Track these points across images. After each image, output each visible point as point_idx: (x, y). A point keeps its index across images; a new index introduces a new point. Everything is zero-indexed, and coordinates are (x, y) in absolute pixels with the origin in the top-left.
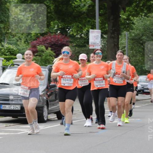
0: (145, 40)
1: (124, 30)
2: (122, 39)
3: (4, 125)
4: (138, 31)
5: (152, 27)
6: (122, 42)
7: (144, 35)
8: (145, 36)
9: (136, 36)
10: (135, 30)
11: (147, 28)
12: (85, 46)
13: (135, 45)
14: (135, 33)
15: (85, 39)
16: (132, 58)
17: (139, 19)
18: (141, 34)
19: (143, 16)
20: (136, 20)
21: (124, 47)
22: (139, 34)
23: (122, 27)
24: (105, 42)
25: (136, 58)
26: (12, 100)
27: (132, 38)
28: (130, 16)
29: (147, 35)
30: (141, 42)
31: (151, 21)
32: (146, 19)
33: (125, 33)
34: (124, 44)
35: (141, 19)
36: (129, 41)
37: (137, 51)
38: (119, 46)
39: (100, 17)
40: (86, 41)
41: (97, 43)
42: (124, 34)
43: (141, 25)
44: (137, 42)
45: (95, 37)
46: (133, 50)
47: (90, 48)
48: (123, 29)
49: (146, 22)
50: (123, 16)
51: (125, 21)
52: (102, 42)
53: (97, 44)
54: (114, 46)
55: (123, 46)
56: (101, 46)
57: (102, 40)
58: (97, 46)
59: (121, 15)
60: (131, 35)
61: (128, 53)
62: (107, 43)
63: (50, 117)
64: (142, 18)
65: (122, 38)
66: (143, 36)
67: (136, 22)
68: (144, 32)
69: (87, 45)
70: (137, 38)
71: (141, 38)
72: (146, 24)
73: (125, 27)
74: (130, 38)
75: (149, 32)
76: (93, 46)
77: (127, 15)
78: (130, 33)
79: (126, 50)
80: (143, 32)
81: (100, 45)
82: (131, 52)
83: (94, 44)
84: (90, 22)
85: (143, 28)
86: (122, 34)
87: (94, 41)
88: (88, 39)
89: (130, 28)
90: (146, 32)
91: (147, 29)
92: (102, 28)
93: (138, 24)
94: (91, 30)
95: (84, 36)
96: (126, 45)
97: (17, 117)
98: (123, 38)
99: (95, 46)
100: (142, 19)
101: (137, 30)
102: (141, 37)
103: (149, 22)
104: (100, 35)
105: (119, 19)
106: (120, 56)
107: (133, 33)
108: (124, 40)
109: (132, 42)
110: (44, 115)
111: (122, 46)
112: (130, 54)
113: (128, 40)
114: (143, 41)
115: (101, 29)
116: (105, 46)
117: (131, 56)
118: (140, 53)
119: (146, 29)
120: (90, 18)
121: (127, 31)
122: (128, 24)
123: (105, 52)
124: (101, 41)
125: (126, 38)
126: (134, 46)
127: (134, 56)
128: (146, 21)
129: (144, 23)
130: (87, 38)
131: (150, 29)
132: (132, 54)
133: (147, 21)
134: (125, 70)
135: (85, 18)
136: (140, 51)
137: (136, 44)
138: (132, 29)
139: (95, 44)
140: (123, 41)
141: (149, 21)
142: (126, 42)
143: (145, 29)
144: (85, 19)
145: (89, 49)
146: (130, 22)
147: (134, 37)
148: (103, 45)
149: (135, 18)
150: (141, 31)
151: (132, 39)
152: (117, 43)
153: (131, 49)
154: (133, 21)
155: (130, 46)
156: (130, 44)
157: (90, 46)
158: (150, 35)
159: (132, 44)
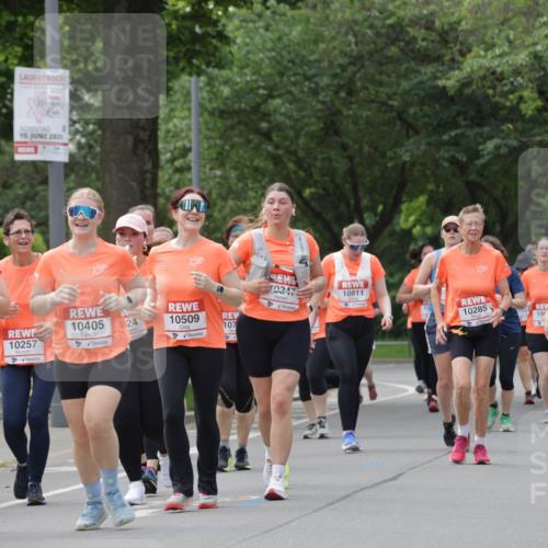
0: (284, 114)
2: (172, 110)
4: (247, 71)
5: (313, 52)
6: (171, 126)
7: (275, 93)
8: (280, 96)
9: (238, 95)
10: (235, 69)
11: (293, 56)
13: (236, 139)
14: (236, 84)
16: (220, 203)
17: (253, 17)
18: (264, 88)
20: (236, 22)
21: (186, 151)
22: (252, 90)
24: (91, 127)
25: (239, 203)
27: (222, 107)
29: (290, 92)
30: (264, 125)
31: (311, 27)
32: (284, 14)
33: (187, 81)
34: (184, 135)
35: (260, 16)
36: (206, 123)
37: (246, 170)
38: (161, 146)
39: (65, 8)
41: (53, 132)
42: (183, 87)
43: (265, 41)
44: (246, 125)
46: (228, 166)
47: (18, 157)
49: (287, 30)
51: (185, 28)
52: (77, 126)
53: (55, 136)
54: (135, 147)
55: (179, 144)
56: (72, 147)
58: (50, 148)
60: (214, 94)
61: (203, 180)
62: (100, 132)
64: (268, 8)
65: (173, 105)
66: (271, 96)
67: (238, 29)
68: (278, 79)
70: (243, 106)
71: (263, 108)
72: (285, 40)
74: (208, 105)
75: (299, 78)
76: (32, 150)
78: (211, 81)
79: (193, 164)
80: (271, 75)
81: (66, 144)
82: (215, 177)
83: (39, 139)
84: (18, 29)
86: (171, 89)
87: (39, 122)
88: (10, 115)
89: (212, 59)
90: (285, 79)
91: (293, 62)
93: (251, 39)
94: (20, 72)
96: (193, 140)
98: (179, 106)
99: (40, 147)
101: (242, 68)
102: (265, 102)
103: (299, 28)
107: (226, 82)
108: (183, 118)
109: (220, 124)
111: (172, 147)
112: (212, 183)
113: (201, 114)
114: (272, 118)
116: (91, 147)
118: (259, 178)
119: (285, 63)
122: (196, 38)
123: (94, 176)
124: (73, 122)
125: (193, 105)
126: (232, 147)
127: (230, 191)
128: (286, 23)
129: (277, 35)
130: (4, 111)
131: (304, 62)
132: (219, 183)
133: (292, 23)
136: (257, 169)
137: (240, 135)
138: (220, 66)
139: (41, 136)
140: (176, 121)
141: (300, 22)
142: (194, 127)
143: (279, 63)
145: (13, 161)
146: (210, 30)
147: (229, 102)
148: (83, 140)
149: (231, 9)
151: (222, 114)
152: (148, 133)
153: (217, 159)
154: (220, 28)
155: (210, 147)
156: (212, 138)
157: (20, 150)
158: (306, 89)
159: (221, 138)
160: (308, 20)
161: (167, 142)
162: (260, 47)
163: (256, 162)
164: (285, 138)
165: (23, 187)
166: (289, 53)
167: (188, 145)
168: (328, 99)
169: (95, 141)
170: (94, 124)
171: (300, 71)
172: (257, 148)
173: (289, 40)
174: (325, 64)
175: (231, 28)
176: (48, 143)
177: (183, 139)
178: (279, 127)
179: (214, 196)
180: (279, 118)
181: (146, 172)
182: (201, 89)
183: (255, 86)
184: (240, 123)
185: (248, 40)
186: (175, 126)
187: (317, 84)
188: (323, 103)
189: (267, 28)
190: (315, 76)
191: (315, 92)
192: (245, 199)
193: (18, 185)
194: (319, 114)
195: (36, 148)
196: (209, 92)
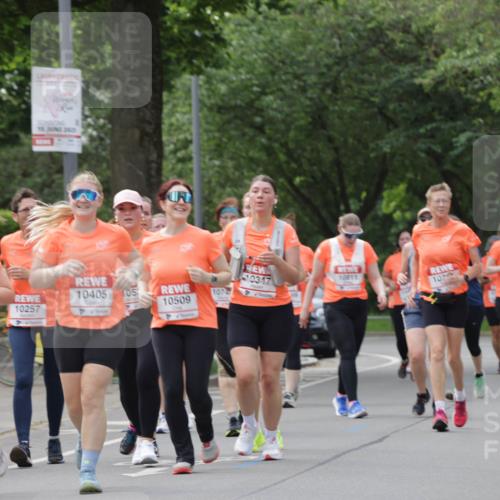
0: (275, 110)
1: (180, 69)
2: (175, 106)
4: (242, 70)
5: (301, 53)
6: (173, 120)
7: (268, 90)
8: (272, 93)
9: (234, 92)
10: (232, 69)
11: (283, 56)
12: (14, 141)
13: (233, 133)
14: (232, 82)
15: (13, 110)
16: (219, 190)
17: (247, 21)
18: (257, 86)
19: (264, 8)
20: (232, 26)
21: (187, 143)
22: (247, 87)
23: (173, 54)
24: (102, 121)
27: (220, 103)
28: (204, 7)
29: (281, 90)
30: (258, 119)
31: (300, 30)
32: (275, 19)
33: (187, 80)
34: (185, 128)
35: (253, 20)
36: (206, 117)
38: (165, 138)
40: (17, 117)
41: (67, 126)
42: (184, 85)
43: (257, 43)
44: (242, 119)
46: (226, 155)
47: (36, 149)
48: (178, 60)
49: (277, 33)
50: (177, 8)
51: (186, 31)
52: (89, 120)
53: (68, 130)
54: (142, 139)
55: (182, 137)
56: (85, 139)
57: (87, 113)
58: (65, 140)
59: (167, 4)
60: (213, 91)
61: (203, 169)
62: (109, 126)
64: (260, 13)
65: (175, 101)
66: (264, 93)
67: (233, 32)
68: (270, 78)
69: (22, 136)
70: (239, 102)
71: (257, 103)
72: (276, 43)
74: (207, 102)
75: (290, 77)
76: (48, 142)
77: (194, 4)
78: (209, 81)
79: (194, 155)
80: (262, 74)
81: (79, 137)
82: (214, 166)
83: (54, 133)
85: (264, 59)
86: (173, 87)
87: (55, 116)
88: (28, 111)
89: (210, 60)
90: (276, 77)
91: (283, 62)
93: (245, 41)
95: (11, 98)
96: (194, 133)
98: (181, 102)
99: (56, 140)
100: (260, 18)
101: (237, 68)
102: (258, 98)
103: (288, 31)
106: (260, 194)
107: (223, 80)
108: (185, 113)
109: (218, 118)
111: (174, 139)
112: (211, 172)
113: (201, 110)
114: (265, 113)
116: (101, 139)
117: (214, 180)
119: (276, 63)
121: (192, 73)
122: (196, 41)
123: (105, 165)
124: (85, 117)
125: (194, 101)
126: (230, 139)
127: (228, 179)
128: (277, 27)
129: (268, 38)
130: (23, 106)
131: (294, 62)
132: (218, 172)
133: (282, 27)
134: (280, 247)
135: (12, 14)
136: (252, 160)
137: (236, 129)
138: (217, 66)
139: (56, 129)
140: (178, 116)
141: (289, 26)
142: (194, 121)
143: (271, 63)
144: (12, 19)
145: (32, 153)
146: (208, 33)
147: (226, 99)
148: (95, 133)
149: (227, 14)
150: (256, 72)
151: (220, 109)
152: (153, 126)
153: (215, 150)
154: (217, 31)
155: (209, 140)
156: (211, 131)
157: (38, 142)
158: (295, 87)
159: (219, 131)
160: (296, 24)
161: (170, 135)
162: (253, 48)
163: (251, 153)
164: (277, 131)
165: (40, 175)
166: (280, 54)
167: (189, 138)
168: (315, 96)
169: (106, 134)
170: (104, 118)
171: (290, 70)
172: (252, 140)
173: (280, 43)
174: (312, 64)
175: (227, 32)
176: (65, 136)
177: (185, 132)
178: (271, 121)
179: (213, 184)
180: (272, 113)
181: (153, 161)
182: (200, 86)
183: (249, 83)
184: (236, 117)
185: (242, 42)
186: (178, 120)
187: (305, 81)
188: (311, 99)
189: (260, 32)
190: (303, 75)
191: (303, 90)
192: (241, 186)
193: (36, 174)
194: (308, 110)
195: (52, 140)
196: (207, 89)
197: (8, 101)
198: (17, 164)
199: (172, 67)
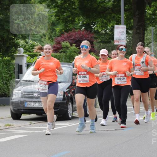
1: (149, 26)
2: (147, 34)
3: (29, 122)
6: (147, 37)
12: (110, 42)
15: (110, 35)
21: (150, 43)
23: (148, 22)
24: (130, 38)
26: (37, 98)
28: (156, 11)
34: (150, 39)
36: (155, 37)
38: (145, 42)
39: (125, 13)
40: (111, 37)
42: (150, 29)
45: (120, 33)
47: (115, 44)
48: (149, 24)
50: (149, 11)
53: (122, 39)
55: (149, 41)
56: (126, 42)
57: (127, 36)
59: (146, 10)
62: (132, 39)
63: (74, 114)
69: (112, 41)
73: (151, 22)
74: (155, 33)
76: (118, 42)
77: (153, 10)
78: (156, 28)
79: (152, 46)
81: (125, 41)
83: (119, 40)
84: (115, 18)
86: (147, 30)
87: (120, 36)
88: (113, 35)
92: (127, 23)
94: (116, 26)
95: (109, 32)
97: (41, 115)
98: (149, 33)
99: (120, 42)
104: (125, 30)
105: (145, 14)
106: (140, 50)
108: (150, 36)
110: (69, 112)
111: (147, 42)
113: (154, 35)
115: (126, 25)
116: (130, 42)
120: (115, 14)
121: (152, 26)
122: (153, 19)
123: (131, 48)
124: (126, 37)
125: (152, 33)
130: (112, 34)
139: (120, 39)
140: (148, 36)
142: (152, 38)
144: (110, 14)
145: (114, 45)
148: (128, 40)
152: (142, 39)
157: (116, 42)
161: (146, 41)
167: (151, 41)
176: (122, 41)
182: (154, 30)
195: (119, 42)
196: (155, 30)
197: (109, 33)
198: (111, 47)
199: (147, 25)
